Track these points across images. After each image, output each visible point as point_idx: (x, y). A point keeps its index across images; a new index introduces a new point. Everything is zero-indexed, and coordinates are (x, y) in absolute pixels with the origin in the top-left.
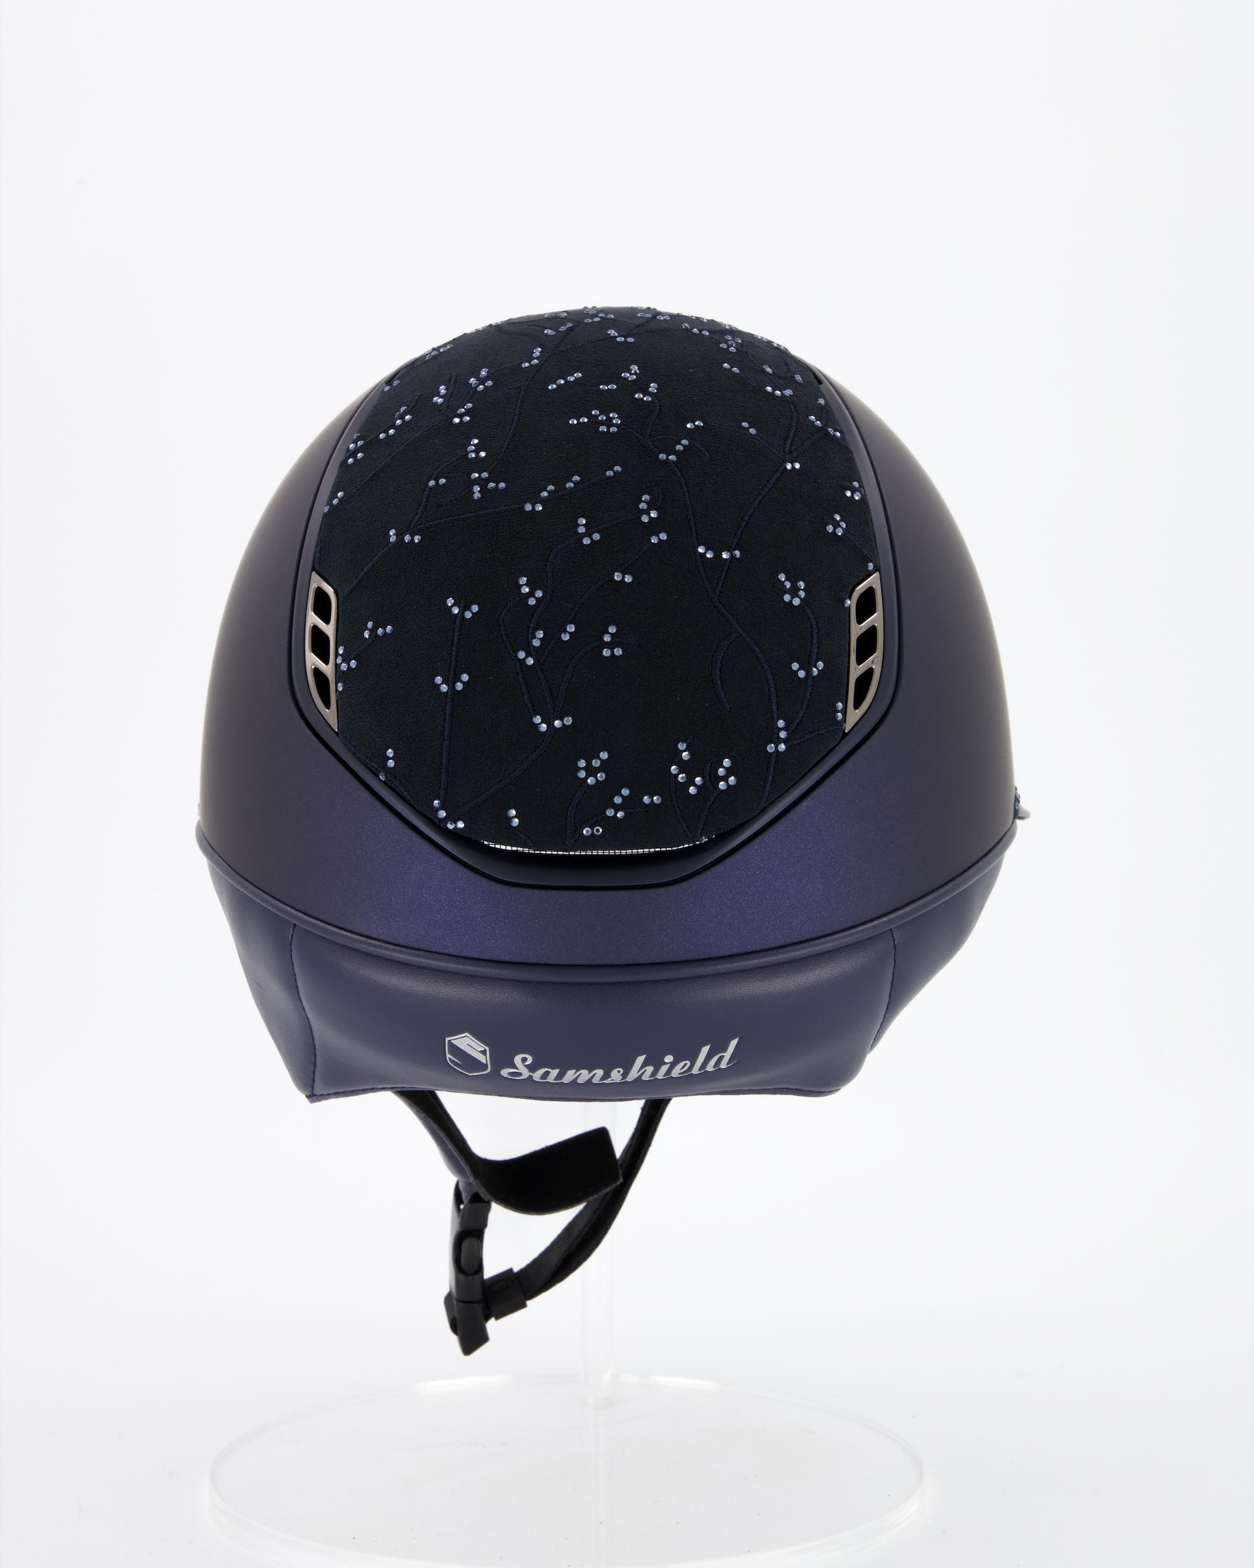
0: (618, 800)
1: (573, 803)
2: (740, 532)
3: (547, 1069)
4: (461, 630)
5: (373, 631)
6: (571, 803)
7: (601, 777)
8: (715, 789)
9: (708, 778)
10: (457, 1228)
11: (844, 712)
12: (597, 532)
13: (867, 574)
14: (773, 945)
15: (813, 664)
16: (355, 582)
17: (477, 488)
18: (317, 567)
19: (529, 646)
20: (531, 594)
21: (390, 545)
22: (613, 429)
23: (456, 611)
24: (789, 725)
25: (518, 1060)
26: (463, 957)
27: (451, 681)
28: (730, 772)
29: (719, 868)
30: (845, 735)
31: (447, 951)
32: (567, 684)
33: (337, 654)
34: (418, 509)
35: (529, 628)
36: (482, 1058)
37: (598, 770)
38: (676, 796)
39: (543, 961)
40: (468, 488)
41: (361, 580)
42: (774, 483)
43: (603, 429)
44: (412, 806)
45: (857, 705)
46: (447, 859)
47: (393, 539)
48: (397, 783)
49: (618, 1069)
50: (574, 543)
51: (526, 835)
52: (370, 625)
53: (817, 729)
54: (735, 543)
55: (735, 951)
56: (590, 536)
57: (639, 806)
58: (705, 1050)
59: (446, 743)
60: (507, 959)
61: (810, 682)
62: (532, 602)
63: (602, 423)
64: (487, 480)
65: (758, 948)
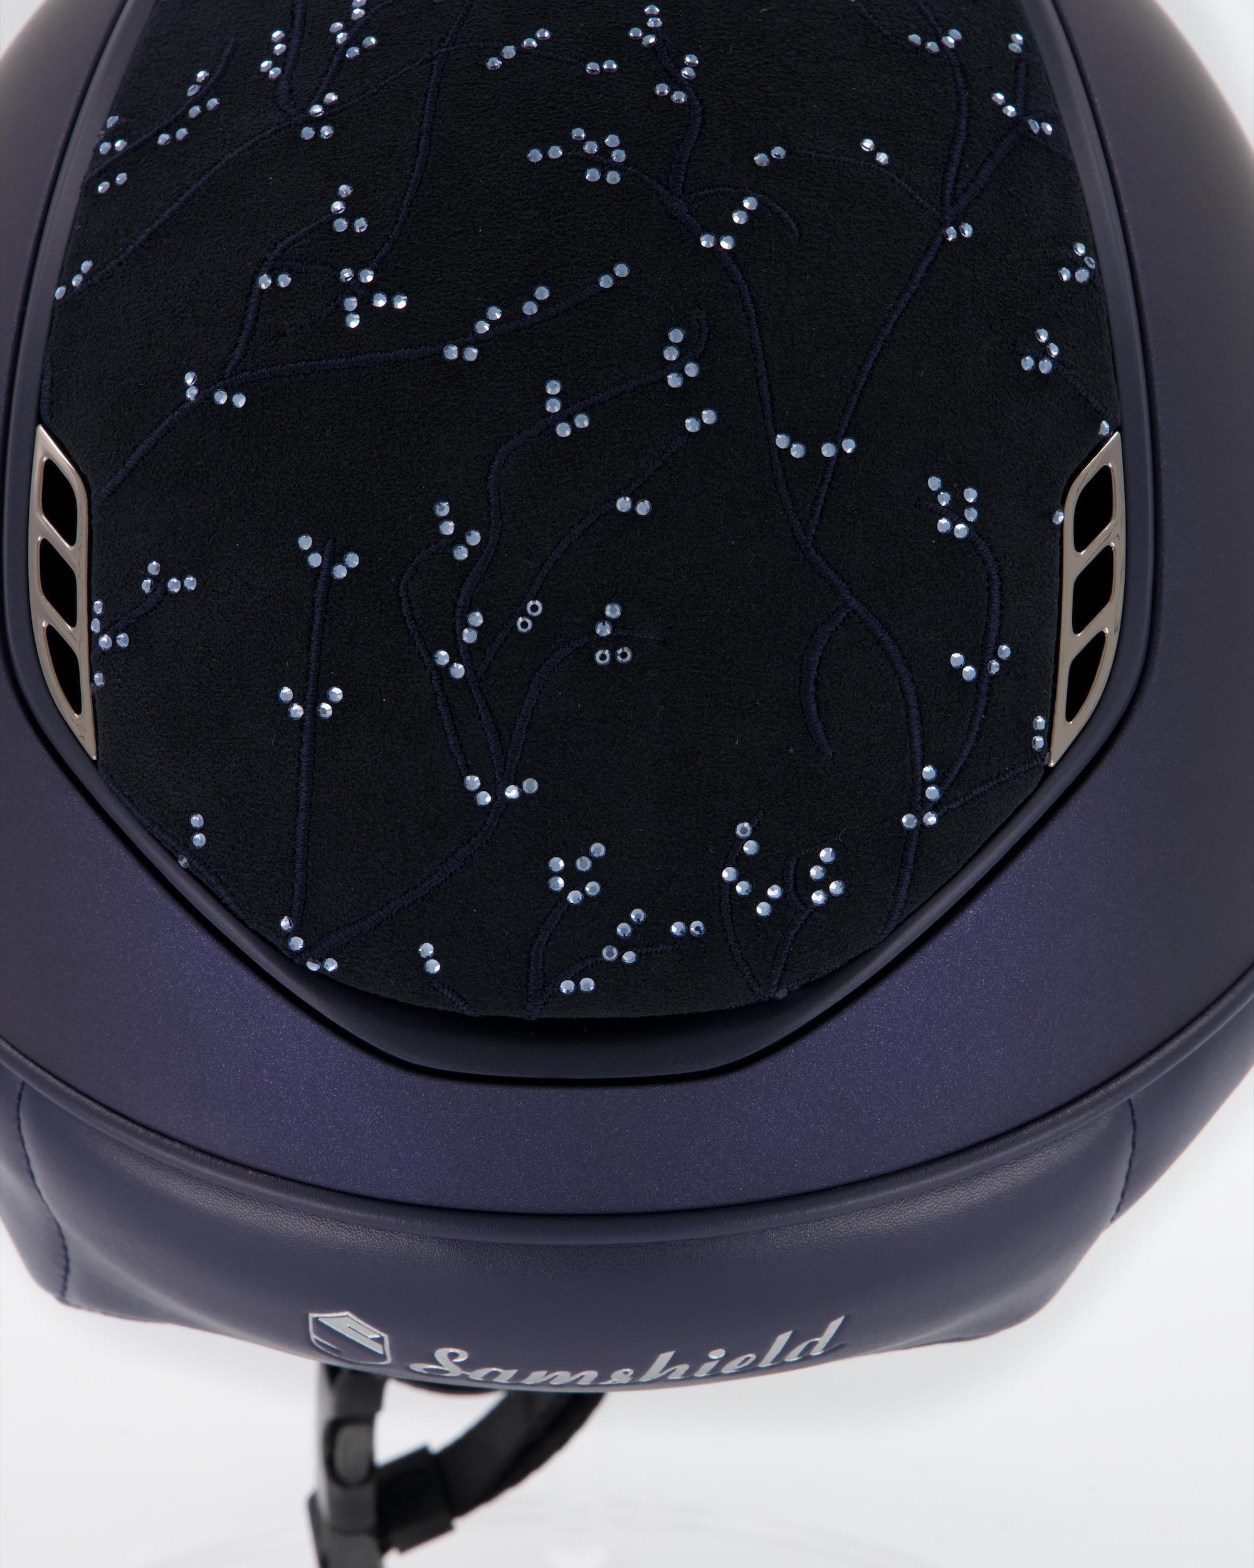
0: (623, 929)
1: (540, 937)
2: (855, 398)
3: (494, 1369)
4: (327, 602)
5: (160, 581)
6: (536, 936)
7: (592, 889)
8: (804, 905)
9: (791, 886)
10: (329, 1413)
11: (1048, 734)
12: (583, 411)
13: (1098, 441)
14: (909, 1163)
15: (990, 651)
16: (120, 473)
17: (352, 303)
18: (46, 418)
19: (456, 642)
20: (459, 538)
21: (186, 406)
22: (613, 177)
23: (315, 560)
24: (943, 774)
25: (441, 1354)
26: (339, 1192)
27: (311, 697)
28: (832, 871)
29: (810, 1041)
30: (1049, 771)
31: (309, 1179)
32: (529, 719)
33: (91, 615)
34: (240, 334)
35: (455, 605)
36: (377, 1348)
37: (586, 877)
38: (732, 921)
39: (488, 1206)
40: (335, 301)
41: (133, 470)
42: (922, 279)
43: (592, 175)
44: (241, 921)
45: (1070, 715)
46: (306, 1022)
47: (191, 394)
48: (213, 880)
49: (624, 1370)
50: (539, 435)
51: (453, 991)
52: (153, 567)
53: (995, 774)
54: (846, 424)
55: (842, 1179)
56: (570, 420)
57: (664, 943)
58: (783, 1339)
59: (302, 816)
60: (419, 1201)
61: (984, 688)
62: (461, 554)
63: (591, 161)
64: (372, 289)
65: (882, 1169)
